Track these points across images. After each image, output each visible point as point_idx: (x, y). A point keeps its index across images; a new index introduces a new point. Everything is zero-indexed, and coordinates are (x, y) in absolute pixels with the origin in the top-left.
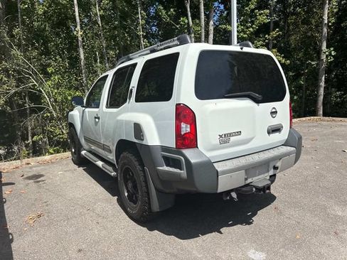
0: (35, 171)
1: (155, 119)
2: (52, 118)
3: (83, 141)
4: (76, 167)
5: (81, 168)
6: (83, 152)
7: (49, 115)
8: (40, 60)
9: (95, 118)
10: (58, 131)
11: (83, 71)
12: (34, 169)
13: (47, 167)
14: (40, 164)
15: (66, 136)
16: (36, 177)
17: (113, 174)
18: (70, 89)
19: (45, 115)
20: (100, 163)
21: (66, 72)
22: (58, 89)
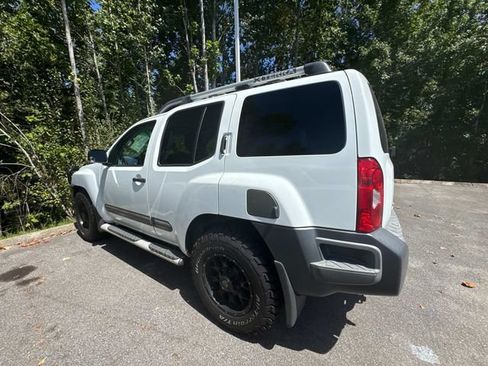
0: (16, 262)
1: (297, 183)
2: (35, 180)
3: (102, 211)
4: (89, 245)
5: (99, 247)
6: (105, 227)
7: (30, 175)
8: (13, 105)
9: (134, 180)
10: (45, 195)
11: (82, 124)
12: (13, 257)
13: (38, 251)
14: (23, 247)
15: (58, 201)
16: (19, 274)
17: (178, 261)
18: (63, 143)
19: (24, 176)
20: (144, 244)
21: (56, 123)
22: (43, 143)
